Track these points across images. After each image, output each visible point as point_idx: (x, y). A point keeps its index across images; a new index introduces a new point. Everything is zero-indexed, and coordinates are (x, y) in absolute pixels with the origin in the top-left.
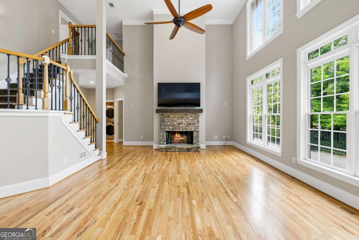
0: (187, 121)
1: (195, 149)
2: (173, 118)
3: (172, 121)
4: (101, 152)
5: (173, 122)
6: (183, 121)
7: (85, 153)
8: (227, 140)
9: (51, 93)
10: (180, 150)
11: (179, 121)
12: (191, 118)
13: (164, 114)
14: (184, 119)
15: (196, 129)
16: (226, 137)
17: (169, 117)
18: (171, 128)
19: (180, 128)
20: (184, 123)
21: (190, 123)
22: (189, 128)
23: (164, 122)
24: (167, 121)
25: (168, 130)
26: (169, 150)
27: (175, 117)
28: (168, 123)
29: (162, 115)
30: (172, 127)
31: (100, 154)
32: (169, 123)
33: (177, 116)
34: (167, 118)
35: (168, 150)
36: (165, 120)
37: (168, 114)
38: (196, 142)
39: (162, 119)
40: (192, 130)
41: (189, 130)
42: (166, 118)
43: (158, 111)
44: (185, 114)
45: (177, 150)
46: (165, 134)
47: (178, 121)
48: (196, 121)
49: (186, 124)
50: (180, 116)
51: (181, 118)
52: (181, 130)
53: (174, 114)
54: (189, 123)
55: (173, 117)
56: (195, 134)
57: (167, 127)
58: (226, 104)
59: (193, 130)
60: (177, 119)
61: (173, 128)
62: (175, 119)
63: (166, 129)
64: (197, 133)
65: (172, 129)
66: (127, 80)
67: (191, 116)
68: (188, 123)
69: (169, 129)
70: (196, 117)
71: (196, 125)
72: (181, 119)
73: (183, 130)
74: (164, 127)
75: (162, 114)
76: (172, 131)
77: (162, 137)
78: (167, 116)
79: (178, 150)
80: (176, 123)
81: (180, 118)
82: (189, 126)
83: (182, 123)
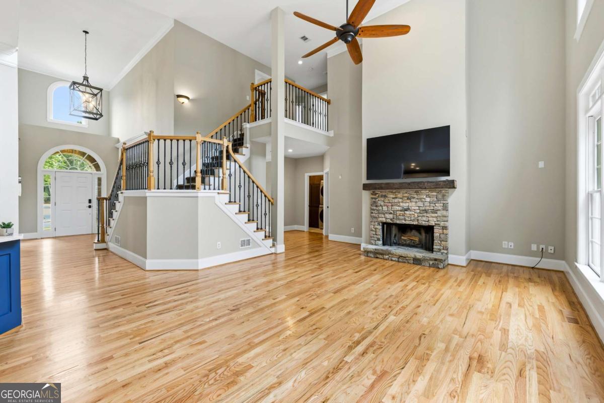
0: (420, 204)
1: (431, 262)
2: (393, 198)
3: (390, 204)
4: (276, 243)
5: (393, 207)
6: (413, 205)
7: (249, 241)
8: (542, 254)
9: (229, 170)
10: (400, 260)
11: (404, 205)
12: (428, 199)
13: (377, 191)
14: (414, 200)
15: (439, 223)
16: (541, 246)
17: (385, 196)
18: (388, 217)
19: (407, 219)
20: (413, 208)
21: (425, 210)
22: (424, 219)
23: (376, 206)
24: (382, 204)
25: (384, 220)
26: (381, 256)
27: (396, 198)
28: (383, 207)
29: (375, 194)
30: (391, 216)
31: (274, 245)
32: (386, 207)
33: (399, 195)
34: (382, 199)
35: (378, 256)
36: (379, 202)
37: (384, 192)
38: (440, 250)
39: (374, 200)
40: (430, 224)
41: (424, 223)
42: (379, 199)
43: (366, 187)
44: (416, 192)
45: (393, 259)
46: (380, 227)
47: (401, 204)
48: (439, 206)
49: (418, 211)
50: (406, 195)
51: (408, 199)
52: (407, 222)
53: (394, 191)
54: (424, 208)
55: (394, 196)
56: (437, 232)
57: (383, 216)
58: (541, 164)
59: (432, 223)
60: (400, 200)
61: (393, 218)
62: (396, 200)
63: (381, 219)
64: (441, 231)
65: (391, 220)
66: (331, 142)
67: (428, 196)
68: (421, 208)
69: (386, 218)
70: (440, 196)
71: (439, 213)
72: (409, 201)
73: (412, 223)
74: (376, 215)
75: (373, 192)
76: (391, 222)
77: (374, 233)
78: (382, 196)
79: (397, 259)
80: (397, 208)
81: (406, 198)
82: (425, 214)
83: (409, 209)
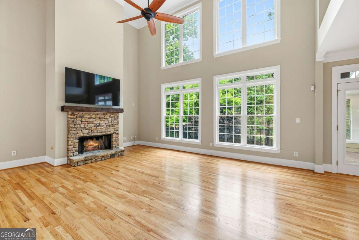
0: (106, 122)
1: (119, 154)
2: (89, 118)
3: (87, 123)
5: (89, 125)
6: (102, 123)
8: (134, 139)
10: (103, 159)
11: (97, 122)
12: (110, 119)
13: (75, 113)
14: (103, 119)
15: (115, 132)
16: (134, 137)
17: (82, 117)
18: (85, 132)
19: (98, 131)
20: (102, 124)
21: (109, 125)
22: (109, 130)
23: (75, 125)
24: (80, 123)
25: (81, 135)
26: (89, 161)
27: (91, 118)
28: (81, 125)
29: (73, 114)
30: (87, 131)
32: (83, 125)
33: (94, 116)
34: (80, 119)
35: (87, 162)
36: (78, 121)
37: (81, 114)
38: (116, 146)
39: (73, 120)
40: (111, 133)
41: (108, 133)
42: (77, 119)
44: (104, 114)
45: (99, 160)
46: (77, 141)
47: (95, 122)
48: (115, 122)
49: (105, 126)
50: (98, 116)
51: (99, 118)
52: (99, 134)
53: (89, 113)
54: (108, 124)
55: (89, 117)
56: (114, 136)
57: (81, 132)
58: (133, 105)
59: (112, 132)
60: (94, 119)
61: (89, 132)
62: (91, 120)
63: (79, 134)
64: (116, 136)
65: (87, 134)
67: (110, 117)
68: (107, 124)
69: (83, 134)
70: (116, 117)
71: (116, 126)
72: (99, 120)
73: (101, 134)
74: (75, 132)
75: (73, 113)
76: (88, 135)
77: (72, 146)
78: (80, 117)
79: (101, 159)
80: (92, 125)
81: (98, 118)
82: (109, 128)
83: (100, 125)
